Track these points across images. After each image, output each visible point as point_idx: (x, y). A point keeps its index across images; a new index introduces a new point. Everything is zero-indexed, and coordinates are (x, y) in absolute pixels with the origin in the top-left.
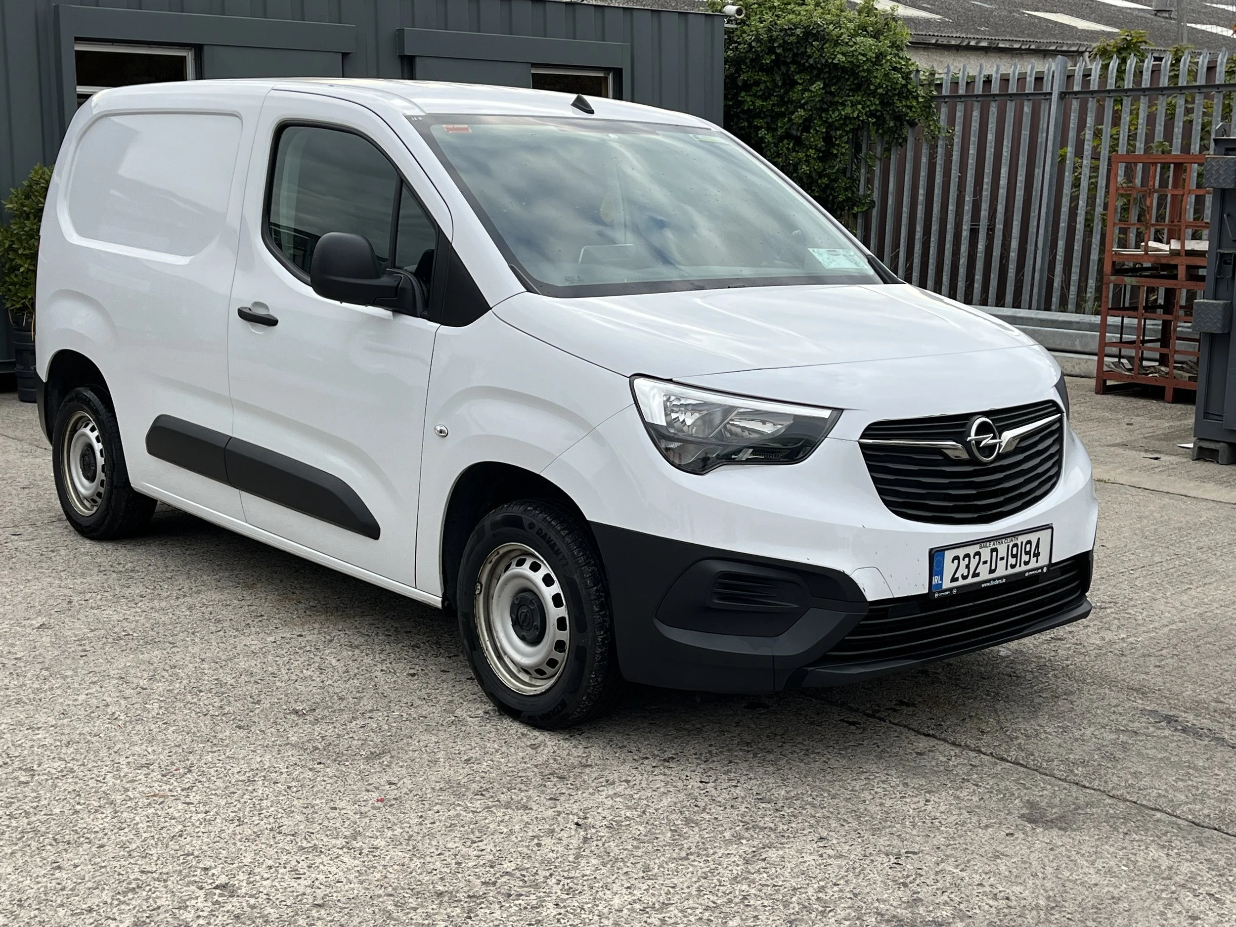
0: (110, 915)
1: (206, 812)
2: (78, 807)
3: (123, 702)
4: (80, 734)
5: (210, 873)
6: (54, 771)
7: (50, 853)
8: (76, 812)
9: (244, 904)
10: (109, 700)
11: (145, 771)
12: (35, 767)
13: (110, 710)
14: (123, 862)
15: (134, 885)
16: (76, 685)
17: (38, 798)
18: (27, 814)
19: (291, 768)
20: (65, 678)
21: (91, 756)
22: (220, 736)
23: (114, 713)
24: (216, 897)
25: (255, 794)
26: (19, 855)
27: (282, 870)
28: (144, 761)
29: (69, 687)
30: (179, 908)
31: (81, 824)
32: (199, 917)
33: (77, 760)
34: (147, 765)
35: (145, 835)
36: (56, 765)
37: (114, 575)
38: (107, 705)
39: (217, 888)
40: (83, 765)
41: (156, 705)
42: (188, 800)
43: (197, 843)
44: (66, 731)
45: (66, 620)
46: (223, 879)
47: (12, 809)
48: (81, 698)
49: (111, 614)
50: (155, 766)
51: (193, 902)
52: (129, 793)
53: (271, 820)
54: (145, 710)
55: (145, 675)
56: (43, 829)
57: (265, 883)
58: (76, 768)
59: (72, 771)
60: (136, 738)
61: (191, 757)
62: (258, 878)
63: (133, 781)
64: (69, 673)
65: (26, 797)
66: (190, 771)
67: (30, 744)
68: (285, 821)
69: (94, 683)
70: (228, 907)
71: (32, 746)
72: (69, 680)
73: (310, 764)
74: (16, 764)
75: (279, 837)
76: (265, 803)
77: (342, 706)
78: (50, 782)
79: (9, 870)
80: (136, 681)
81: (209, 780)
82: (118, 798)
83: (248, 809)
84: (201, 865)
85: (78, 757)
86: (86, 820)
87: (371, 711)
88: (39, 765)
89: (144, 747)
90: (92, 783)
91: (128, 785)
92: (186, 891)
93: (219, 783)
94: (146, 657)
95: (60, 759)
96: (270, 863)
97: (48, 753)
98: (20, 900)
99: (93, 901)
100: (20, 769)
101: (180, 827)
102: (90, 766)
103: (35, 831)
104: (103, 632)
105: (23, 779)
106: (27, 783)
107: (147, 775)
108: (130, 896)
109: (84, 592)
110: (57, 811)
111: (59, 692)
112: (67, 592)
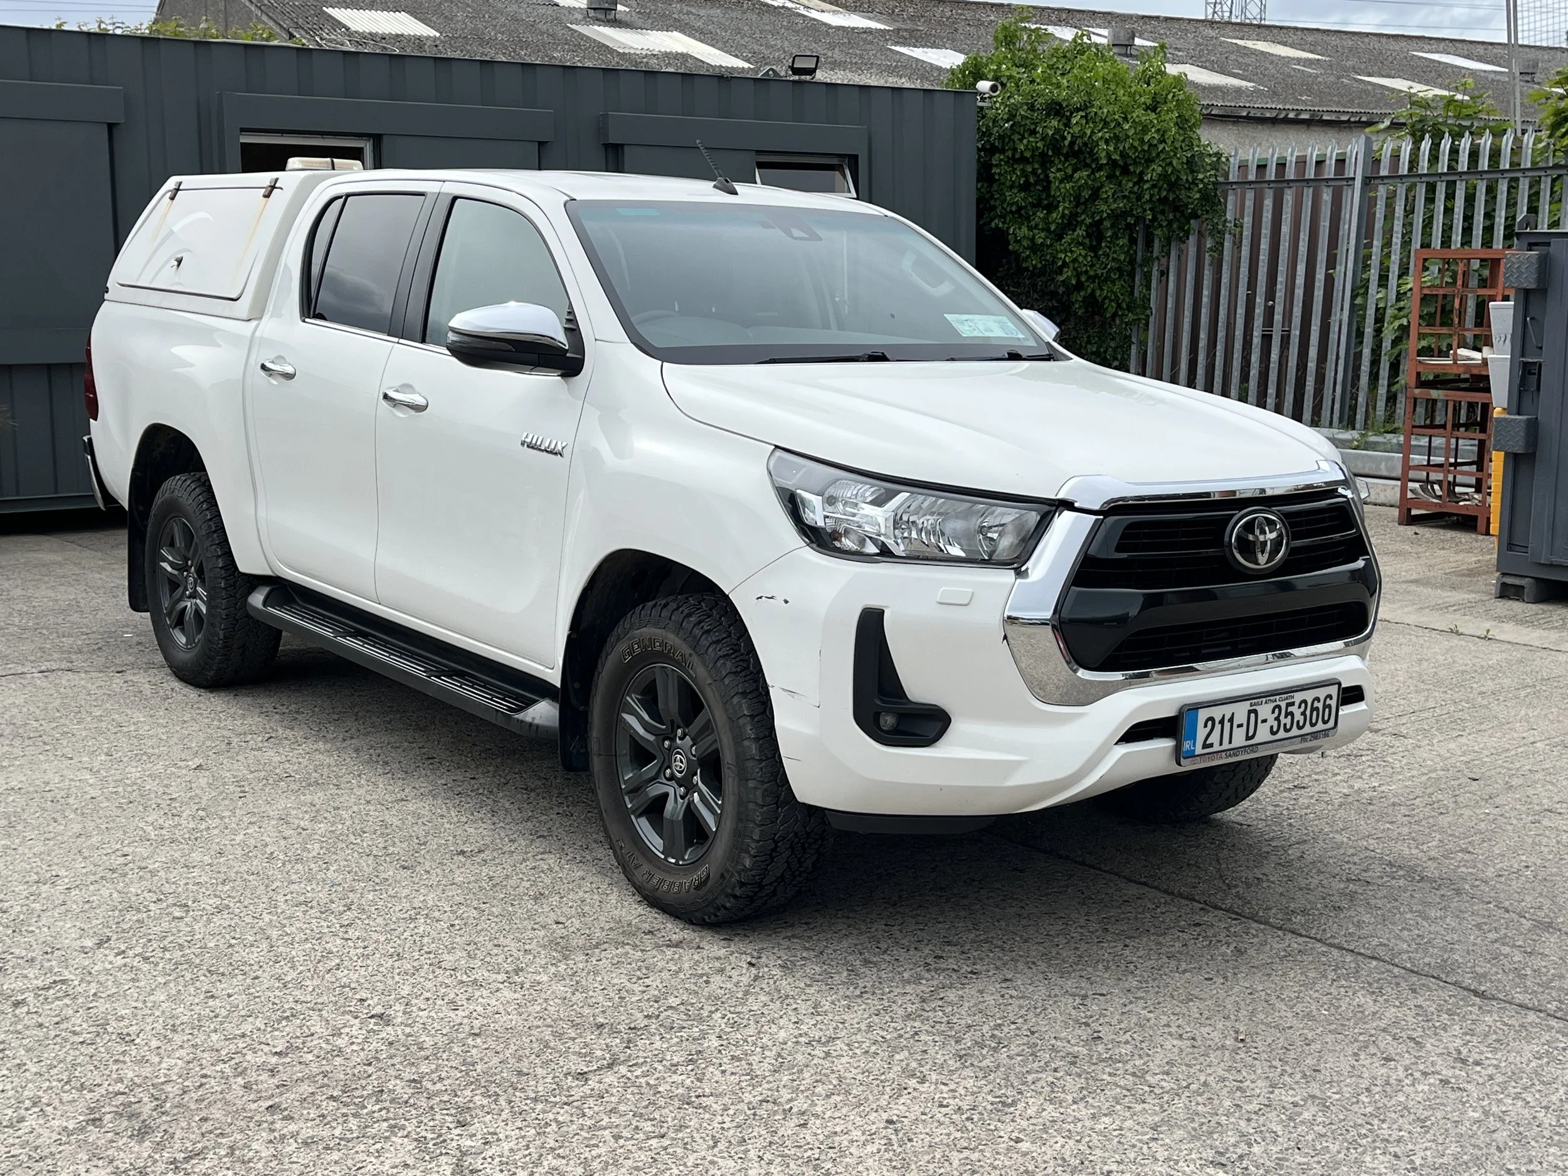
0: (264, 1040)
1: (365, 948)
2: (233, 941)
3: (283, 843)
4: (237, 873)
5: (366, 1004)
6: (208, 907)
7: (204, 984)
8: (231, 946)
9: (399, 1032)
10: (268, 839)
11: (303, 908)
12: (190, 903)
13: (268, 850)
14: (277, 993)
15: (288, 1014)
16: (234, 826)
17: (192, 933)
18: (181, 946)
19: (455, 908)
20: (222, 818)
21: (248, 893)
22: (383, 875)
23: (272, 853)
24: (371, 1026)
25: (416, 931)
26: (172, 985)
27: (439, 1002)
28: (302, 898)
29: (226, 828)
30: (333, 1035)
31: (236, 957)
32: (352, 1043)
33: (233, 898)
34: (306, 903)
35: (301, 968)
36: (211, 902)
37: (277, 717)
38: (266, 845)
39: (372, 1017)
40: (240, 901)
41: (317, 846)
42: (346, 936)
43: (354, 977)
44: (224, 869)
45: (225, 762)
46: (379, 1010)
47: (166, 942)
48: (240, 837)
49: (272, 755)
50: (314, 903)
51: (347, 1030)
52: (287, 930)
53: (432, 956)
54: (305, 849)
55: (307, 817)
56: (198, 961)
57: (421, 1013)
58: (231, 905)
59: (228, 907)
60: (294, 877)
61: (351, 895)
62: (414, 1009)
63: (290, 918)
64: (227, 814)
65: (179, 931)
66: (349, 909)
67: (184, 881)
68: (446, 957)
69: (251, 823)
70: (383, 1035)
71: (187, 884)
72: (227, 820)
73: (475, 903)
74: (170, 901)
75: (438, 971)
76: (426, 940)
77: (513, 849)
78: (205, 918)
79: (162, 998)
80: (296, 822)
81: (369, 917)
82: (275, 934)
83: (408, 945)
84: (358, 997)
85: (234, 894)
86: (241, 954)
87: (542, 853)
88: (194, 902)
89: (302, 885)
90: (248, 919)
91: (285, 922)
92: (341, 1020)
93: (380, 920)
94: (309, 798)
95: (216, 896)
96: (428, 995)
97: (203, 890)
98: (173, 1025)
99: (247, 1027)
100: (175, 905)
101: (337, 961)
102: (246, 903)
103: (189, 962)
104: (263, 773)
105: (177, 914)
106: (182, 918)
107: (305, 912)
108: (284, 1023)
109: (245, 734)
110: (211, 945)
111: (216, 832)
112: (225, 733)
